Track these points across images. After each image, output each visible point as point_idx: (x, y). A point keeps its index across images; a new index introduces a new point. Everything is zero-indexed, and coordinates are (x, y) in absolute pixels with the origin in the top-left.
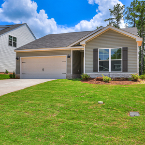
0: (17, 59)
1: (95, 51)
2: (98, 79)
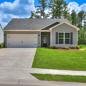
0: (5, 35)
1: (57, 33)
2: (62, 48)
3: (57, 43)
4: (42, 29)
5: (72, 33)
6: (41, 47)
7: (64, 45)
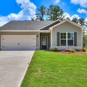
1: (58, 33)
2: (66, 51)
3: (58, 45)
4: (41, 30)
5: (76, 33)
6: (40, 50)
7: (67, 47)
